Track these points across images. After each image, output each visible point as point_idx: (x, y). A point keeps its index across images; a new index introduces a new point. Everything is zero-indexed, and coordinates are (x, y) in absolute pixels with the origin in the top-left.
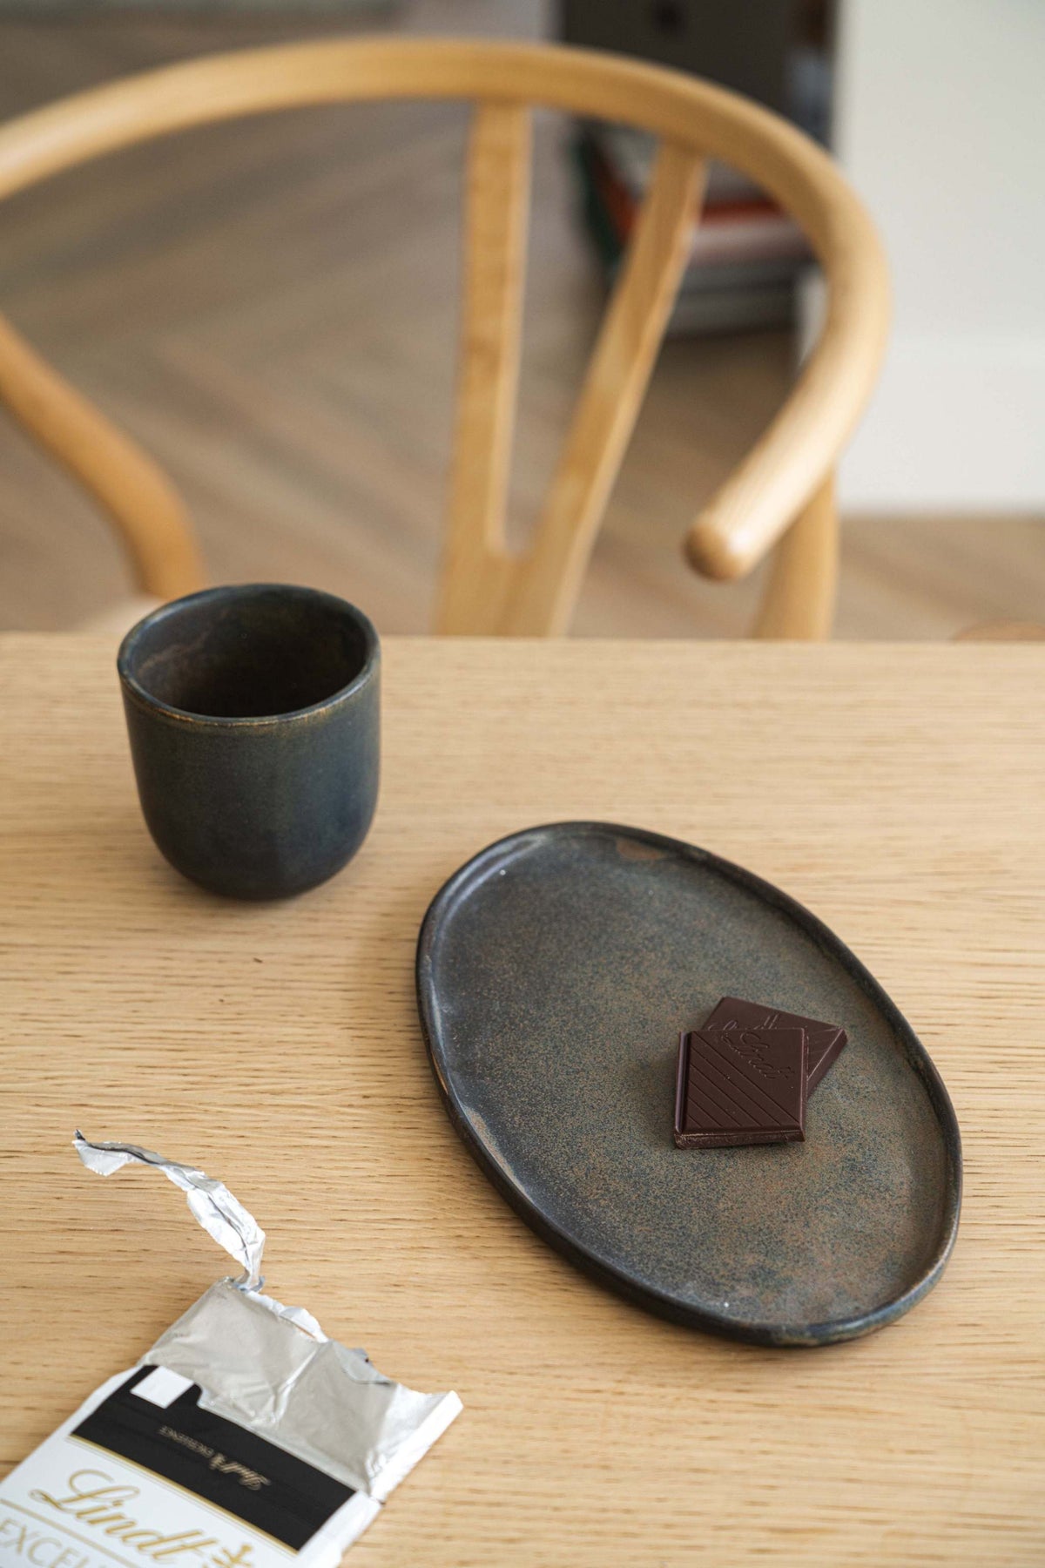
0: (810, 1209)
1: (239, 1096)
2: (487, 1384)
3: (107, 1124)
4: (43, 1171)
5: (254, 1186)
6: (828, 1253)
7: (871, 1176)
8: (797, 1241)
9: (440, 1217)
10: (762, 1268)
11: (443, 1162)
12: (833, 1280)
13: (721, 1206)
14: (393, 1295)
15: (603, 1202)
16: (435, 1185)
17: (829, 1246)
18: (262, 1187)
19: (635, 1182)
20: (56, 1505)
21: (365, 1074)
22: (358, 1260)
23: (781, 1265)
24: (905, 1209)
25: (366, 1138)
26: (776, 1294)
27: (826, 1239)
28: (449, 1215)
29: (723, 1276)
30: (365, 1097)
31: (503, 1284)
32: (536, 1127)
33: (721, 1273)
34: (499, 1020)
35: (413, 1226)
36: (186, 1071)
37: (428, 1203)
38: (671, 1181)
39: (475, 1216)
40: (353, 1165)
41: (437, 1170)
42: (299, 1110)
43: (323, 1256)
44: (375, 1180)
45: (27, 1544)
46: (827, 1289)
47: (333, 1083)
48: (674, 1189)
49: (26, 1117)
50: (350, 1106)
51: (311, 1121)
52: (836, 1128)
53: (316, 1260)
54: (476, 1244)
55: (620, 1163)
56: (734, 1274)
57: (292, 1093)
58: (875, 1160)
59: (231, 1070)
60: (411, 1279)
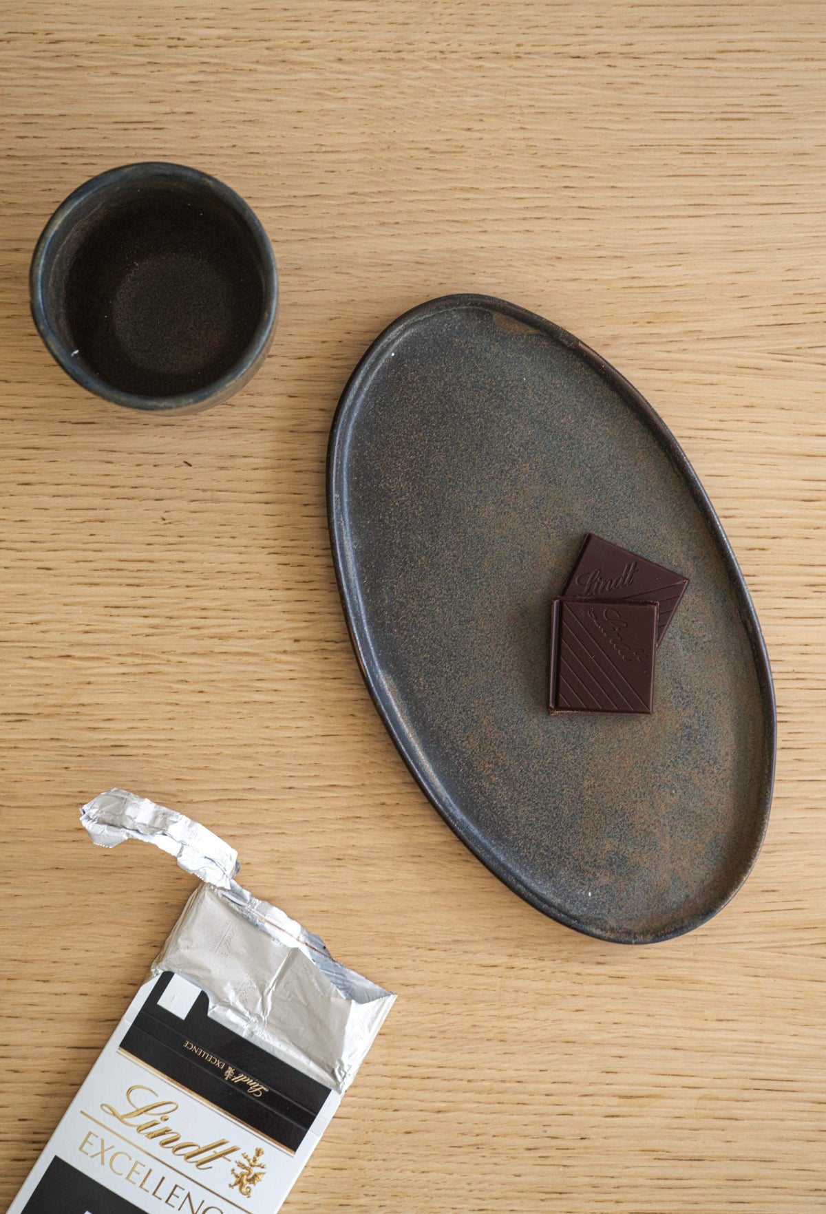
0: (655, 787)
3: (92, 679)
4: (48, 737)
6: (668, 837)
7: (703, 746)
9: (367, 782)
10: (617, 853)
12: (670, 866)
13: (586, 784)
14: (337, 869)
15: (494, 779)
16: (360, 746)
19: (518, 755)
20: (121, 1119)
21: (293, 612)
23: (631, 850)
26: (627, 882)
27: (666, 822)
28: (374, 780)
29: (587, 863)
30: (296, 641)
32: (437, 689)
33: (586, 859)
34: (400, 555)
35: (346, 793)
36: (144, 612)
38: (547, 753)
45: (108, 1155)
46: (665, 876)
47: (268, 624)
48: (549, 763)
49: (25, 672)
50: (285, 652)
51: (254, 672)
56: (596, 861)
57: (235, 637)
58: (707, 727)
60: (350, 852)
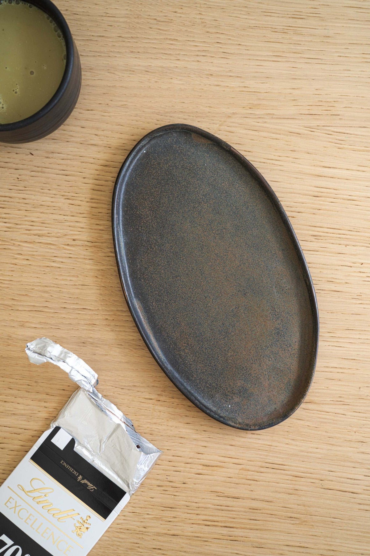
1: (27, 236)
2: (114, 393)
5: (33, 287)
6: (267, 380)
7: (284, 338)
8: (256, 374)
10: (243, 387)
11: (102, 279)
14: (82, 347)
15: (186, 351)
17: (267, 376)
18: (36, 288)
19: (198, 340)
22: (70, 329)
23: (250, 386)
24: (296, 356)
25: (73, 264)
26: (247, 401)
27: (266, 373)
29: (229, 391)
31: (121, 345)
33: (228, 390)
36: (5, 220)
37: (96, 301)
39: (113, 309)
40: (69, 278)
41: (99, 283)
42: (49, 246)
43: (58, 326)
44: (77, 287)
47: (61, 231)
48: (212, 344)
51: (53, 253)
52: (273, 310)
53: (55, 328)
54: (113, 324)
55: (193, 329)
56: (233, 390)
57: (46, 236)
58: (287, 329)
59: (23, 221)
